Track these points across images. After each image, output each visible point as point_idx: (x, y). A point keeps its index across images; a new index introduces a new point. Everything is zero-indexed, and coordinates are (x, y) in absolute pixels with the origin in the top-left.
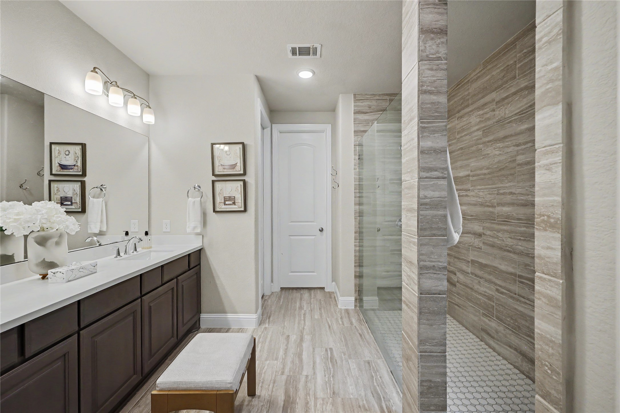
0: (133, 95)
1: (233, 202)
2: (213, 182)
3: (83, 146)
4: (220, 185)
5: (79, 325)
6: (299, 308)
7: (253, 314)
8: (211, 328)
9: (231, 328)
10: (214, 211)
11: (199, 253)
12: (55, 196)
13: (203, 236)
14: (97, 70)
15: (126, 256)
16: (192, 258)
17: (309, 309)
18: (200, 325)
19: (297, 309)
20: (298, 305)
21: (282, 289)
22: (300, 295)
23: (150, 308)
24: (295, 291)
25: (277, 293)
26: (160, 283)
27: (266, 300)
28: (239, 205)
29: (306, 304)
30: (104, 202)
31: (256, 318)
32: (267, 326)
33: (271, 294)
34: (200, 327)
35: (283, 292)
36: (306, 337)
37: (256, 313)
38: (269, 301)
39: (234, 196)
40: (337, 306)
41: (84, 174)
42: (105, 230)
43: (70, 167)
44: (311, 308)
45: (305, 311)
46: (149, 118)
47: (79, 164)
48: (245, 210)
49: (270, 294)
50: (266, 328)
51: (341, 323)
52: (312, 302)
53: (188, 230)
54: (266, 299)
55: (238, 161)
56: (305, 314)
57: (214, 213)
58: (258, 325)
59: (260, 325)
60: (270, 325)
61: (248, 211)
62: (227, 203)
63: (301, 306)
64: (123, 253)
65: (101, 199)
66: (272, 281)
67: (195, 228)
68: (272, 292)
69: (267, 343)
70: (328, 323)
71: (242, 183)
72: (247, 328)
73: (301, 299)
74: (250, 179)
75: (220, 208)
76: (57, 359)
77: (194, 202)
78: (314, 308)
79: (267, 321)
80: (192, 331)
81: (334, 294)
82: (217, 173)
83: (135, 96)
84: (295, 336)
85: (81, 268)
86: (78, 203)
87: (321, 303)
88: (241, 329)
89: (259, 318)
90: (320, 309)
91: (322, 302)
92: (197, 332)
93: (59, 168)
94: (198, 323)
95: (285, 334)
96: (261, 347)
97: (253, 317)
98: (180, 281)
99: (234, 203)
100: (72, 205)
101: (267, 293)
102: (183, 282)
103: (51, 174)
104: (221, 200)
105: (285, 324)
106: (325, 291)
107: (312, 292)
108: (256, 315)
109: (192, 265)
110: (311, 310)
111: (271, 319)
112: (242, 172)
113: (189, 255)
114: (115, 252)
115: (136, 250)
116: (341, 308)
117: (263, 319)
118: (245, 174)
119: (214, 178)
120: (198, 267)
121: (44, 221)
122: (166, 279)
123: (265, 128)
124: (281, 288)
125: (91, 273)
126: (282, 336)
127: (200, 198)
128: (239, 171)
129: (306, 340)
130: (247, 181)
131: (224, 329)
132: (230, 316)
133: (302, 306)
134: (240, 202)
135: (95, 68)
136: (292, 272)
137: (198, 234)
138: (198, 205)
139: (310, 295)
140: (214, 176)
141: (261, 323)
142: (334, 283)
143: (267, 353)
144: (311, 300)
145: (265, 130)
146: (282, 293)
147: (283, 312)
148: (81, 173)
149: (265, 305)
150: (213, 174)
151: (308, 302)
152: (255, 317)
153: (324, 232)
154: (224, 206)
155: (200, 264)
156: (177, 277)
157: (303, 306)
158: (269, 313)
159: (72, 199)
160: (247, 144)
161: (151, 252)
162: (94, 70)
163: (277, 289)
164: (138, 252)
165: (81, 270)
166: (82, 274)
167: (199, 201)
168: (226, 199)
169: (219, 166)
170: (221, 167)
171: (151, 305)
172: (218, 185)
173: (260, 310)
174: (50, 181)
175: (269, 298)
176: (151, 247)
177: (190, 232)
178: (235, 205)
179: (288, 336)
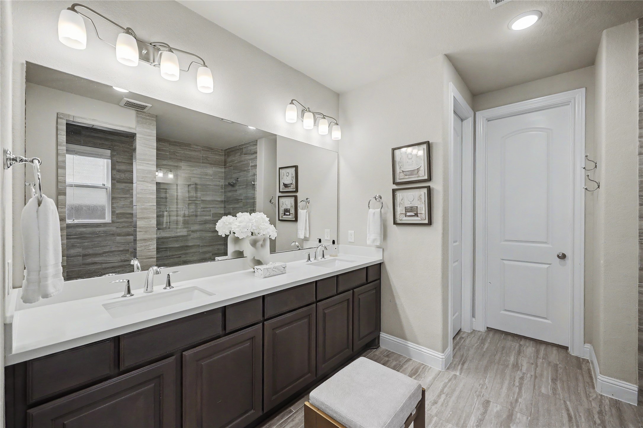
0: (322, 116)
1: (415, 213)
2: (394, 191)
3: (296, 167)
4: (401, 194)
5: (263, 316)
6: (513, 365)
7: (439, 352)
8: (390, 351)
9: (411, 359)
10: (395, 223)
11: (379, 267)
12: (281, 208)
13: (383, 249)
14: (294, 102)
15: (316, 261)
16: (370, 272)
17: (533, 373)
18: (379, 344)
19: (510, 366)
20: (512, 359)
21: (489, 329)
22: (517, 347)
23: (325, 314)
24: (510, 338)
25: (480, 334)
26: (335, 292)
27: (463, 338)
28: (423, 218)
29: (527, 363)
30: (307, 213)
31: (442, 359)
32: (458, 374)
33: (471, 333)
34: (380, 346)
35: (491, 334)
36: (519, 415)
37: (443, 352)
38: (467, 341)
39: (417, 206)
40: (594, 388)
41: (297, 191)
42: (308, 237)
43: (289, 186)
44: (535, 372)
45: (524, 374)
46: (337, 134)
47: (294, 183)
48: (430, 223)
49: (469, 332)
50: (455, 376)
51: (598, 421)
52: (539, 364)
53: (369, 242)
54: (463, 336)
55: (421, 165)
56: (522, 378)
57: (395, 225)
58: (445, 368)
59: (448, 369)
60: (462, 374)
61: (433, 224)
62: (408, 214)
63: (517, 364)
64: (313, 259)
65: (305, 211)
66: (473, 316)
67: (374, 240)
68: (474, 330)
69: (454, 398)
70: (568, 410)
71: (425, 190)
72: (431, 367)
73: (519, 352)
74: (437, 185)
75: (401, 220)
76: (248, 340)
77: (374, 213)
78: (542, 375)
79: (459, 367)
80: (371, 348)
81: (588, 364)
82: (398, 181)
83: (324, 117)
84: (499, 407)
85: (274, 267)
86: (293, 213)
87: (557, 371)
88: (423, 366)
89: (447, 360)
90: (554, 380)
91: (560, 371)
92: (376, 350)
93: (284, 187)
94: (377, 340)
95: (483, 396)
96: (444, 401)
97: (439, 357)
98: (356, 295)
99: (416, 215)
100: (290, 215)
101: (466, 329)
102: (359, 295)
103: (280, 192)
104: (402, 210)
105: (487, 381)
106: (568, 353)
107: (543, 348)
108: (443, 354)
109: (370, 279)
110: (536, 377)
111: (466, 366)
112: (426, 177)
113: (367, 267)
114: (307, 257)
115: (323, 257)
116: (601, 394)
117: (455, 362)
118: (430, 179)
119: (395, 187)
120: (378, 281)
121: (254, 228)
122: (341, 289)
123: (465, 120)
124: (487, 328)
125: (281, 273)
126: (478, 397)
127: (380, 209)
128: (423, 176)
129: (517, 420)
130: (433, 189)
131: (403, 358)
132: (410, 344)
133: (520, 365)
134: (424, 213)
135: (292, 100)
136: (506, 310)
137: (378, 247)
138: (378, 216)
139: (538, 352)
140: (395, 185)
141: (449, 367)
142: (588, 346)
143: (450, 411)
144: (538, 360)
145: (465, 122)
146: (488, 335)
147: (485, 362)
148: (295, 190)
149: (460, 344)
150: (394, 183)
151: (532, 361)
152: (441, 357)
153: (569, 261)
154: (405, 218)
155: (380, 279)
156: (353, 289)
157: (522, 365)
158: (464, 357)
159: (290, 210)
160: (432, 143)
161: (335, 260)
162: (292, 103)
163: (482, 329)
164: (325, 259)
165: (274, 269)
166: (275, 273)
167: (380, 211)
168: (407, 210)
169: (400, 173)
170: (402, 174)
171: (326, 312)
172: (399, 195)
173: (450, 349)
174: (279, 197)
175: (467, 337)
176: (336, 256)
177: (369, 244)
178: (418, 216)
179: (488, 402)
